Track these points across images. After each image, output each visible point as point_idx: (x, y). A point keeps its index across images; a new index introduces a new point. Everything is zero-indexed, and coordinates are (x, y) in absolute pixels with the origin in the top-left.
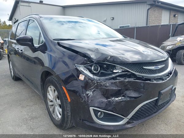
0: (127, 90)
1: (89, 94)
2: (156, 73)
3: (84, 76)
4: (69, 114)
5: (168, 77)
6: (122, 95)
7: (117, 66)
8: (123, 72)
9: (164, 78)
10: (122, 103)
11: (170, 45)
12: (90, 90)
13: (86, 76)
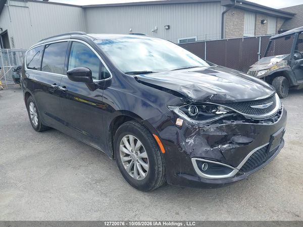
0: (234, 135)
1: (189, 142)
2: (264, 113)
3: (182, 120)
4: (161, 169)
5: (277, 117)
6: (229, 142)
7: (219, 106)
8: (228, 113)
9: (273, 118)
10: (232, 151)
11: (262, 70)
12: (190, 137)
13: (184, 120)
